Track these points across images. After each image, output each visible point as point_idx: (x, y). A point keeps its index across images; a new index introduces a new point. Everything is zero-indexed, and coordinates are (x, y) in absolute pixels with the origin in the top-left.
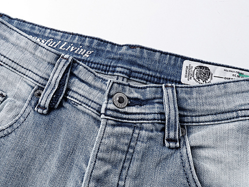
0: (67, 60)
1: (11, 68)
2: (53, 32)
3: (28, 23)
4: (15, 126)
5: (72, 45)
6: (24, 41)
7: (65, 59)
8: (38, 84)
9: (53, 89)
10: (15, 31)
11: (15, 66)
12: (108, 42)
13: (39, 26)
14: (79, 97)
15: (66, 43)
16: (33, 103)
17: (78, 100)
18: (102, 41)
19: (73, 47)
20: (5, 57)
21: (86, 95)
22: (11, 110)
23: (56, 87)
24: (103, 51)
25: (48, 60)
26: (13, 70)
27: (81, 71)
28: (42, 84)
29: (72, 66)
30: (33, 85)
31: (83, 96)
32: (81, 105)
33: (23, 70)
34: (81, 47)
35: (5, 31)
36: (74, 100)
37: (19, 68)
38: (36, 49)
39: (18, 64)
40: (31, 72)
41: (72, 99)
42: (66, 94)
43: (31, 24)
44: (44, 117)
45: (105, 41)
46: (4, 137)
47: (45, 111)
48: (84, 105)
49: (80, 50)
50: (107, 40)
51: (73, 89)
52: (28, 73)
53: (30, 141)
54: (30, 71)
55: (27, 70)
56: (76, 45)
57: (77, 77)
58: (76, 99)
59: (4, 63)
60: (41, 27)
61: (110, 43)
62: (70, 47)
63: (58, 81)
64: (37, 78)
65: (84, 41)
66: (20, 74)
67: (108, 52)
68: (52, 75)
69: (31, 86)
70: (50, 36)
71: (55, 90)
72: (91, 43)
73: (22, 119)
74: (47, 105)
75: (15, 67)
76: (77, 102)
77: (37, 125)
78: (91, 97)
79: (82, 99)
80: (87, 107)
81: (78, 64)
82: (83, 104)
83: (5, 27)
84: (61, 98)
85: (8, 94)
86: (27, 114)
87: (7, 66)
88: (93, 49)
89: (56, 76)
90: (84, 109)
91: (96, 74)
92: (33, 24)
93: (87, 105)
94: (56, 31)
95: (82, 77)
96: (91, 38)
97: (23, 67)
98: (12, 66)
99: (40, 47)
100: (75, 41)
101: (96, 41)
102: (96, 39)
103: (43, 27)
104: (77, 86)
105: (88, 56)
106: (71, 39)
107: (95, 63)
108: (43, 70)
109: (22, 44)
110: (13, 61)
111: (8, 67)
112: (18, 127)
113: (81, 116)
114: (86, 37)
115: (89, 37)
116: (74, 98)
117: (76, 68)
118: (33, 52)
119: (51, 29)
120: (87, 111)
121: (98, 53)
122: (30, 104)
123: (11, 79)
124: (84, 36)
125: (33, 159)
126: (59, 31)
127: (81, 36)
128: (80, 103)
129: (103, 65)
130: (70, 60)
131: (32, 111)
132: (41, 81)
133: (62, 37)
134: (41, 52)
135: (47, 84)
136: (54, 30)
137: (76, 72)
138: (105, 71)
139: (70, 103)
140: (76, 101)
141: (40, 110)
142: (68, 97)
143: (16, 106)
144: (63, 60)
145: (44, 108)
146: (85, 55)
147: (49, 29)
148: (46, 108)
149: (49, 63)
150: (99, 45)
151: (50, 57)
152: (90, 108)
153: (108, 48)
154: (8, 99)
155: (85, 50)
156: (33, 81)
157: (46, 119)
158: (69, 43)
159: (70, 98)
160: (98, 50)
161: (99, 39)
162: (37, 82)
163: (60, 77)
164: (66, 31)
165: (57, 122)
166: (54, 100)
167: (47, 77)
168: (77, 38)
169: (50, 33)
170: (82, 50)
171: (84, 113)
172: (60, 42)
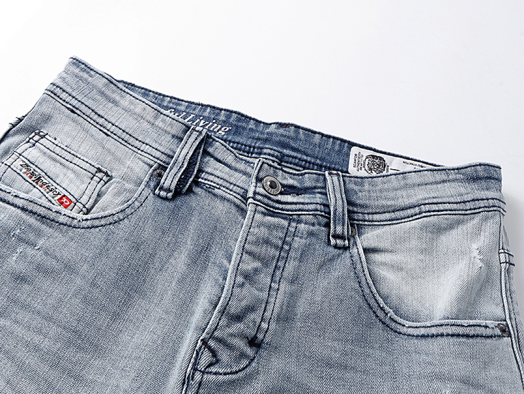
0: (201, 133)
1: (120, 140)
2: (174, 100)
3: (139, 87)
4: (128, 211)
5: (201, 118)
6: (140, 106)
7: (198, 131)
8: (159, 161)
9: (180, 168)
10: (128, 93)
11: (127, 137)
12: (250, 118)
13: (153, 92)
14: (216, 180)
15: (192, 116)
16: (152, 184)
17: (214, 183)
18: (243, 115)
19: (203, 121)
20: (113, 125)
21: (226, 177)
22: (118, 194)
23: (185, 166)
24: (244, 128)
25: (174, 132)
26: (123, 142)
27: (218, 149)
28: (164, 162)
29: (207, 141)
30: (152, 163)
31: (221, 179)
32: (219, 189)
33: (137, 144)
34: (214, 121)
35: (114, 92)
36: (209, 183)
37: (131, 140)
38: (156, 118)
39: (130, 135)
40: (148, 146)
41: (206, 182)
42: (197, 177)
43: (143, 88)
44: (167, 203)
45: (247, 117)
46: (114, 223)
47: (170, 195)
48: (224, 189)
49: (212, 125)
50: (249, 115)
51: (206, 170)
52: (143, 147)
53: (148, 231)
54: (147, 144)
55: (143, 143)
56: (207, 119)
57: (212, 156)
58: (211, 181)
59: (112, 132)
60: (157, 93)
61: (254, 119)
62: (198, 120)
63: (188, 157)
64: (158, 154)
65: (218, 114)
66: (133, 148)
67: (251, 130)
68: (178, 150)
69: (149, 165)
70: (171, 105)
71: (184, 169)
72: (228, 117)
73: (137, 204)
74: (173, 187)
75: (126, 139)
76: (214, 185)
77: (158, 212)
78: (232, 180)
79: (221, 182)
80: (228, 191)
81: (214, 140)
82: (222, 188)
83: (115, 88)
84: (191, 179)
85: (113, 174)
86: (144, 198)
87: (115, 137)
88: (231, 125)
89: (184, 152)
90: (224, 194)
91: (238, 155)
92: (146, 90)
93: (227, 189)
94: (179, 100)
95: (219, 156)
96: (228, 111)
97: (137, 140)
98: (123, 137)
99: (162, 116)
100: (206, 114)
101: (234, 116)
102: (235, 112)
103: (160, 94)
104: (212, 166)
105: (224, 133)
106: (200, 111)
107: (234, 142)
108: (166, 144)
109: (138, 110)
110: (124, 131)
111: (117, 138)
112: (132, 213)
113: (219, 204)
114: (221, 110)
115: (225, 110)
116: (209, 181)
117: (211, 145)
118: (152, 120)
119: (171, 98)
120: (228, 196)
121: (237, 130)
122: (147, 185)
123: (119, 154)
124: (218, 109)
125: (152, 256)
126: (182, 101)
127: (214, 107)
128: (218, 186)
129: (245, 146)
130: (204, 134)
131: (152, 195)
132: (164, 158)
133: (187, 107)
134: (163, 121)
135: (172, 162)
136: (175, 98)
137: (210, 150)
138: (248, 153)
139: (202, 188)
140: (212, 184)
141: (163, 194)
142: (200, 180)
143: (125, 190)
144: (195, 133)
145: (168, 190)
146: (220, 132)
147: (168, 96)
148: (171, 191)
149: (173, 136)
150: (239, 120)
151: (177, 129)
152: (231, 193)
153: (252, 125)
154: (113, 180)
155: (220, 126)
156: (152, 158)
157: (170, 205)
158: (197, 116)
159: (203, 181)
160: (237, 127)
161: (239, 114)
162: (158, 159)
163: (191, 153)
164: (192, 101)
165: (184, 209)
166: (182, 181)
167: (171, 154)
168: (209, 110)
169: (170, 102)
170: (216, 125)
171: (223, 199)
172: (184, 113)
